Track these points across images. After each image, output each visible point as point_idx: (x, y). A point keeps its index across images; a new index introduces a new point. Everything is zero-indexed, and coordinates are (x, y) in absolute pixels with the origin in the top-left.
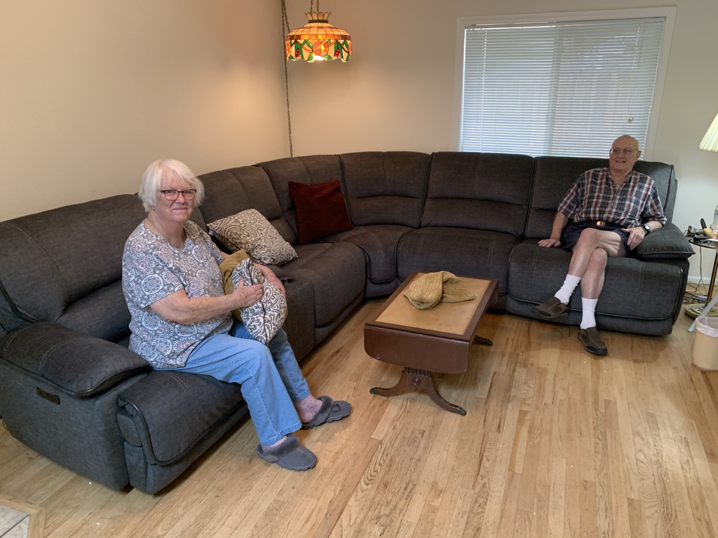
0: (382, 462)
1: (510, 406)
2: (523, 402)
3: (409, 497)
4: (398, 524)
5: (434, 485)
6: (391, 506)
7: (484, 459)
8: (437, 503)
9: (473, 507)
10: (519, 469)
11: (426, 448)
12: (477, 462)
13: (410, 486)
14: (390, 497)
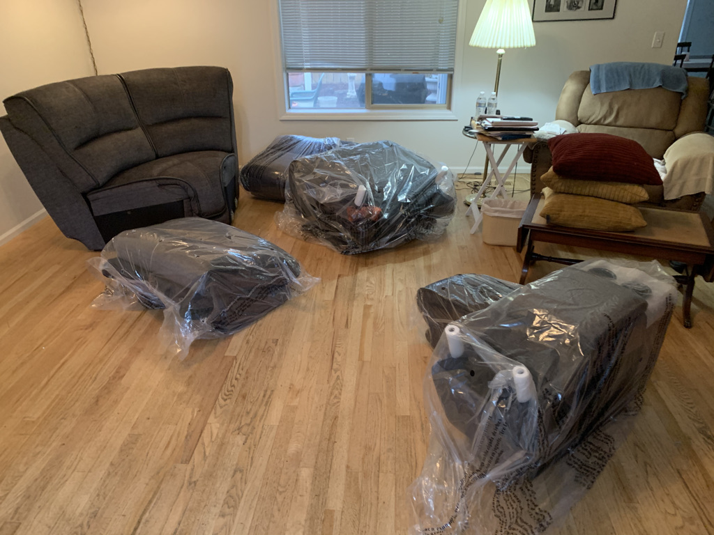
0: (238, 376)
1: (355, 303)
2: (367, 297)
3: (268, 404)
4: (260, 430)
5: (291, 387)
6: (251, 415)
7: (336, 355)
8: (295, 403)
9: (329, 400)
10: (367, 357)
11: (280, 355)
12: (330, 357)
13: (269, 393)
14: (249, 407)
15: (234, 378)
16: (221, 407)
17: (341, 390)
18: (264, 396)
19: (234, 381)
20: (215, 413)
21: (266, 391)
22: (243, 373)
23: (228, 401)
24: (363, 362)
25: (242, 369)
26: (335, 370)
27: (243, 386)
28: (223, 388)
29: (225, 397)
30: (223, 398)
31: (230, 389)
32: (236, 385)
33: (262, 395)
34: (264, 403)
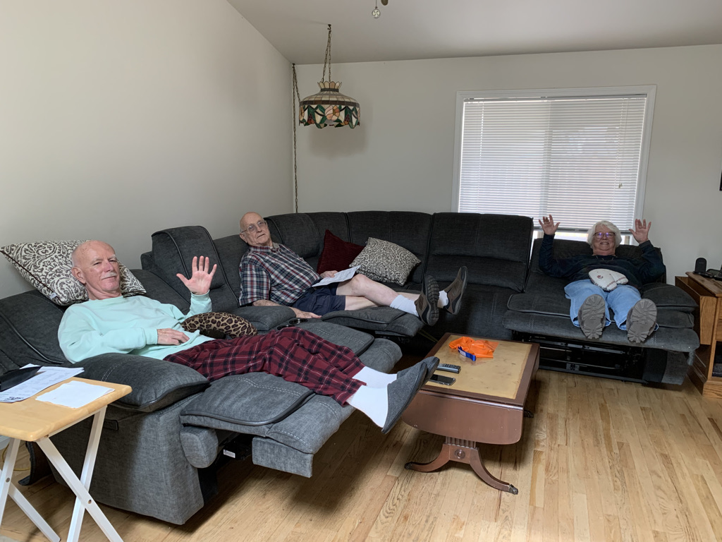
2: (537, 443)
3: (431, 529)
5: (455, 518)
8: (460, 534)
9: (497, 538)
10: (539, 503)
11: (443, 484)
13: (431, 519)
14: (411, 529)
15: (396, 499)
16: (382, 523)
17: (511, 531)
18: (427, 521)
19: (396, 500)
20: (376, 528)
21: (429, 516)
22: (406, 495)
23: (390, 519)
24: (535, 507)
25: (404, 491)
26: (503, 510)
27: (405, 507)
28: (385, 505)
29: (387, 515)
30: (384, 515)
31: (392, 507)
32: (397, 504)
33: (424, 519)
34: (427, 528)
